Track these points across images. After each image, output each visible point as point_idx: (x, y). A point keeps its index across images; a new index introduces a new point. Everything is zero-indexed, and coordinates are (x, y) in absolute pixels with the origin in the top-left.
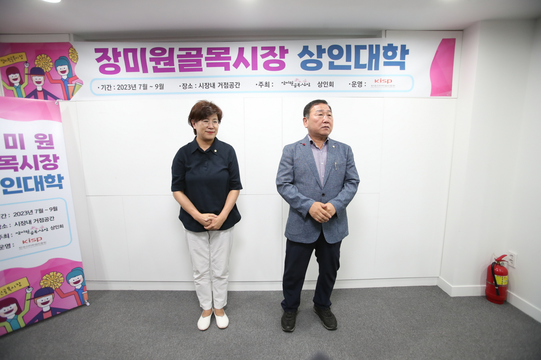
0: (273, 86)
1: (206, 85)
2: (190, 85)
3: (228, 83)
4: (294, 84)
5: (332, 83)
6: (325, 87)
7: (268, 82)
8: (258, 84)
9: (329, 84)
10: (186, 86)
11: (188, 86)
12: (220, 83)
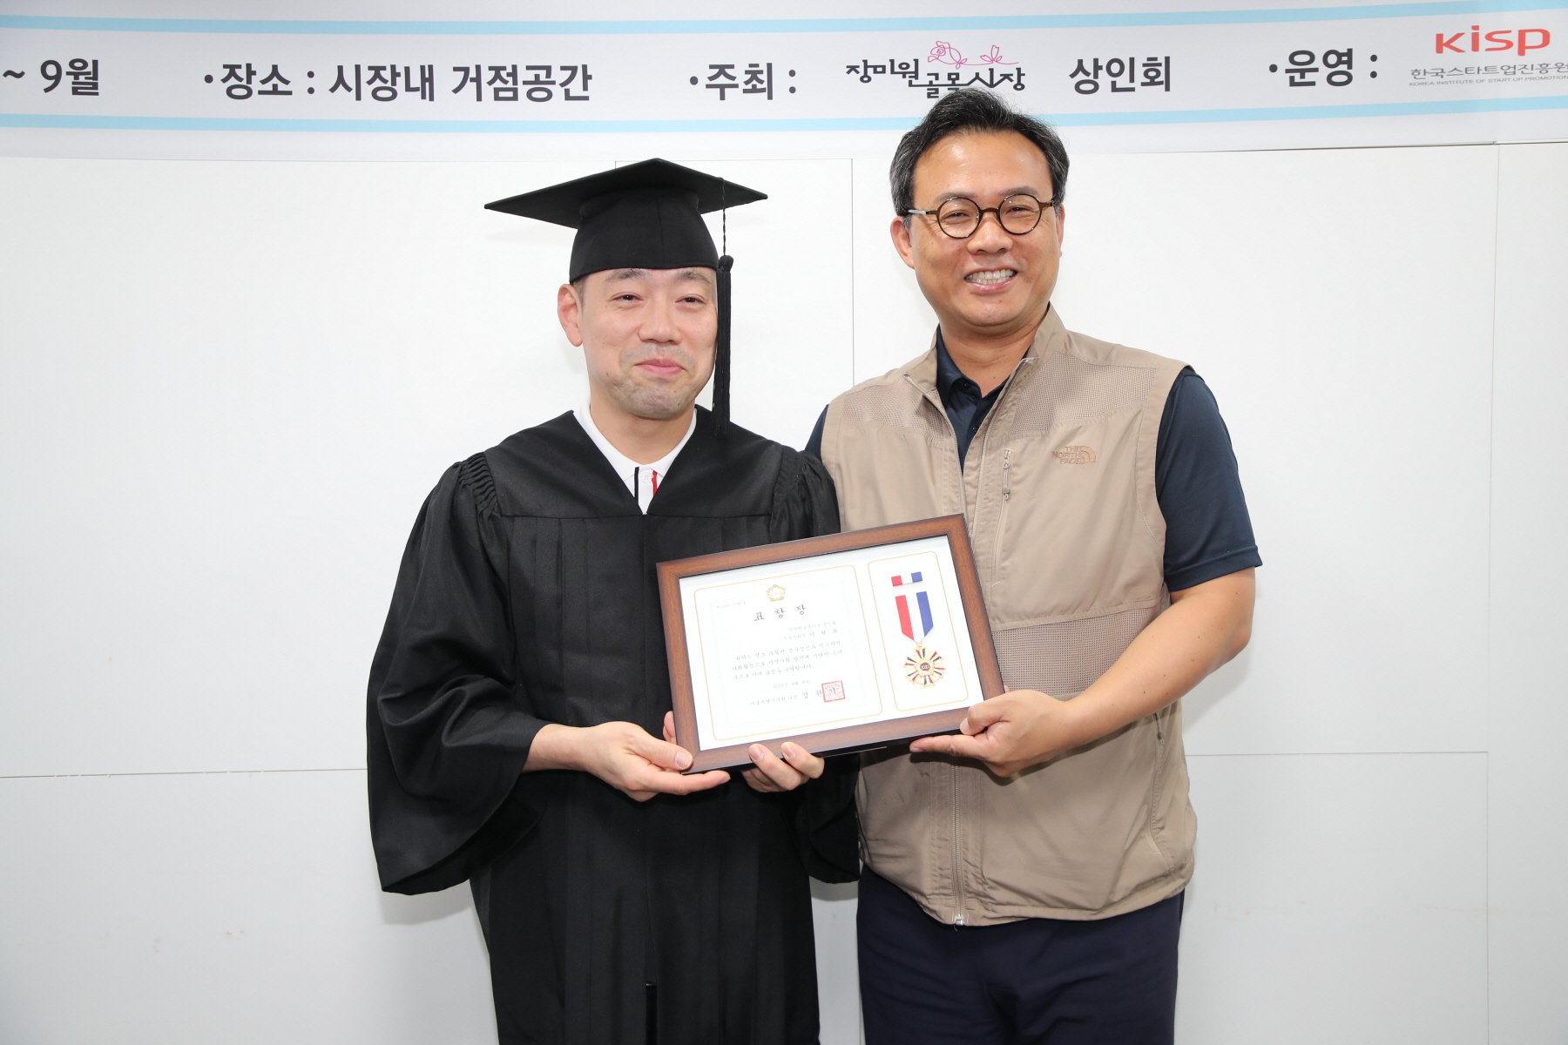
0: (792, 90)
1: (377, 76)
2: (275, 71)
3: (514, 67)
4: (924, 79)
5: (1162, 69)
6: (1114, 89)
7: (763, 67)
8: (704, 74)
9: (1139, 71)
10: (249, 81)
11: (264, 82)
12: (466, 70)
